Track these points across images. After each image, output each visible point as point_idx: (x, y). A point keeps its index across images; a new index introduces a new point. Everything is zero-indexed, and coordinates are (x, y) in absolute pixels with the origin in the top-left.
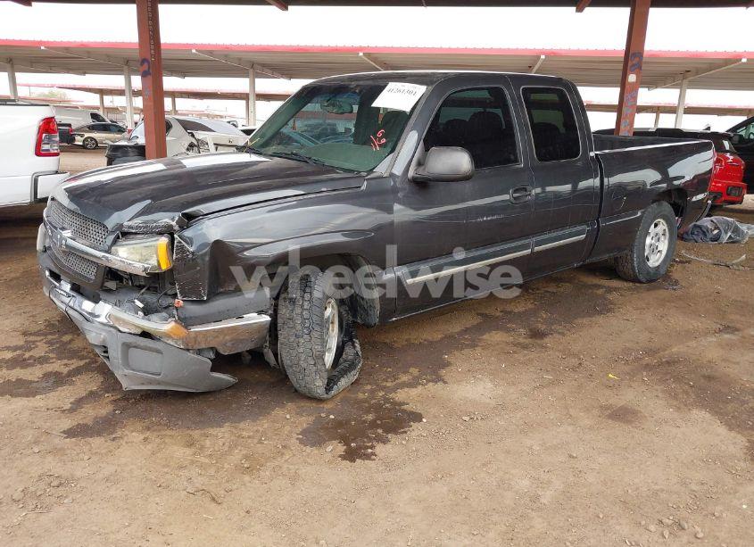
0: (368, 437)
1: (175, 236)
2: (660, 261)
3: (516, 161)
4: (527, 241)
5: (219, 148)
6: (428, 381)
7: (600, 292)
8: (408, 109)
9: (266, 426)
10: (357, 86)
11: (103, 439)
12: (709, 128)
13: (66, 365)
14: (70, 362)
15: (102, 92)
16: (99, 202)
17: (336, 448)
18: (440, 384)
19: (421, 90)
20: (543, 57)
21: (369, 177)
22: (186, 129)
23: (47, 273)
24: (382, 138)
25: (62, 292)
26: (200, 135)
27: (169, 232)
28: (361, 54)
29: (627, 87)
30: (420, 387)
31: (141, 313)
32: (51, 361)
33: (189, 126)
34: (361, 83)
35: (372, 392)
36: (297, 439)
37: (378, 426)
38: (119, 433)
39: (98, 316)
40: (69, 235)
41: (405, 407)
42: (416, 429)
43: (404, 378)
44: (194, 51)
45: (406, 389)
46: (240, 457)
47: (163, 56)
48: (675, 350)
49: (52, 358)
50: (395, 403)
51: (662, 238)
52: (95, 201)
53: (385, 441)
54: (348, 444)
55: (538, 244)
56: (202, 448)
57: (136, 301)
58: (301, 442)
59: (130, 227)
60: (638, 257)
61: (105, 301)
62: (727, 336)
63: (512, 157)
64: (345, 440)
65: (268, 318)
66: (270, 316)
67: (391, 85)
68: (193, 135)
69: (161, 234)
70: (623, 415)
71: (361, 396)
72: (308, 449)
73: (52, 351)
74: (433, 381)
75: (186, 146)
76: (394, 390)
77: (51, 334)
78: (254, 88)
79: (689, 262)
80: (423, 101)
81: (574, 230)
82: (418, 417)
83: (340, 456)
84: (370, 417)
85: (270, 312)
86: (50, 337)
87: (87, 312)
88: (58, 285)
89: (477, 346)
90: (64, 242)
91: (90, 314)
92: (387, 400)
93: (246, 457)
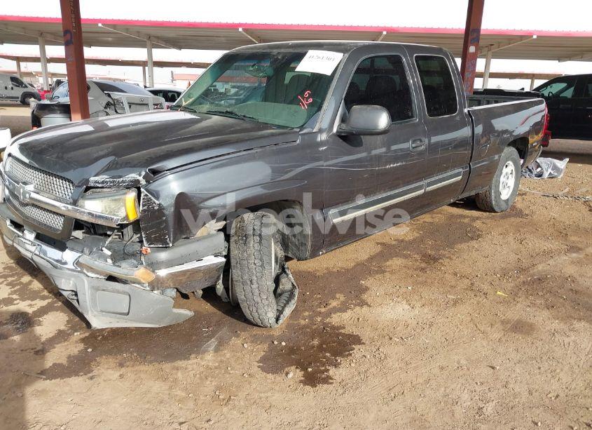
0: (321, 362)
1: (142, 190)
2: (509, 195)
3: (412, 117)
4: (421, 183)
5: (132, 106)
6: (355, 305)
7: (466, 221)
8: (329, 73)
9: (228, 355)
10: (279, 53)
11: (81, 379)
12: (523, 89)
13: (30, 305)
14: (33, 303)
15: (19, 59)
16: (62, 158)
17: (295, 374)
18: (365, 308)
19: (338, 57)
20: (385, 33)
21: (302, 132)
22: (103, 91)
23: (8, 222)
24: (309, 97)
25: (26, 241)
26: (116, 95)
27: (135, 185)
28: (240, 29)
29: (468, 56)
30: (349, 312)
31: (109, 261)
32: (15, 302)
33: (105, 87)
34: (282, 50)
35: (311, 318)
36: (259, 367)
37: (326, 351)
38: (95, 372)
39: (65, 263)
40: (33, 189)
41: (343, 331)
42: (358, 351)
43: (334, 303)
44: (100, 25)
45: (339, 314)
46: (213, 388)
47: (83, 30)
48: (540, 267)
49: (16, 300)
50: (333, 328)
51: (510, 176)
52: (57, 157)
53: (336, 365)
54: (304, 369)
55: (429, 185)
56: (176, 380)
57: (104, 249)
58: (263, 369)
59: (96, 182)
60: (495, 192)
61: (72, 249)
62: (574, 255)
63: (410, 114)
64: (302, 366)
65: (224, 260)
66: (225, 257)
67: (311, 53)
68: (109, 96)
69: (128, 188)
70: (520, 328)
71: (303, 322)
72: (270, 376)
73: (14, 293)
74: (358, 305)
75: (104, 104)
76: (329, 314)
77: (11, 276)
78: (152, 57)
79: (525, 194)
80: (341, 66)
81: (453, 172)
82: (357, 340)
83: (301, 381)
84: (316, 342)
85: (225, 253)
86: (10, 279)
87: (53, 259)
88: (20, 234)
89: (385, 272)
90: (27, 195)
91: (57, 261)
92: (325, 325)
93: (219, 388)
